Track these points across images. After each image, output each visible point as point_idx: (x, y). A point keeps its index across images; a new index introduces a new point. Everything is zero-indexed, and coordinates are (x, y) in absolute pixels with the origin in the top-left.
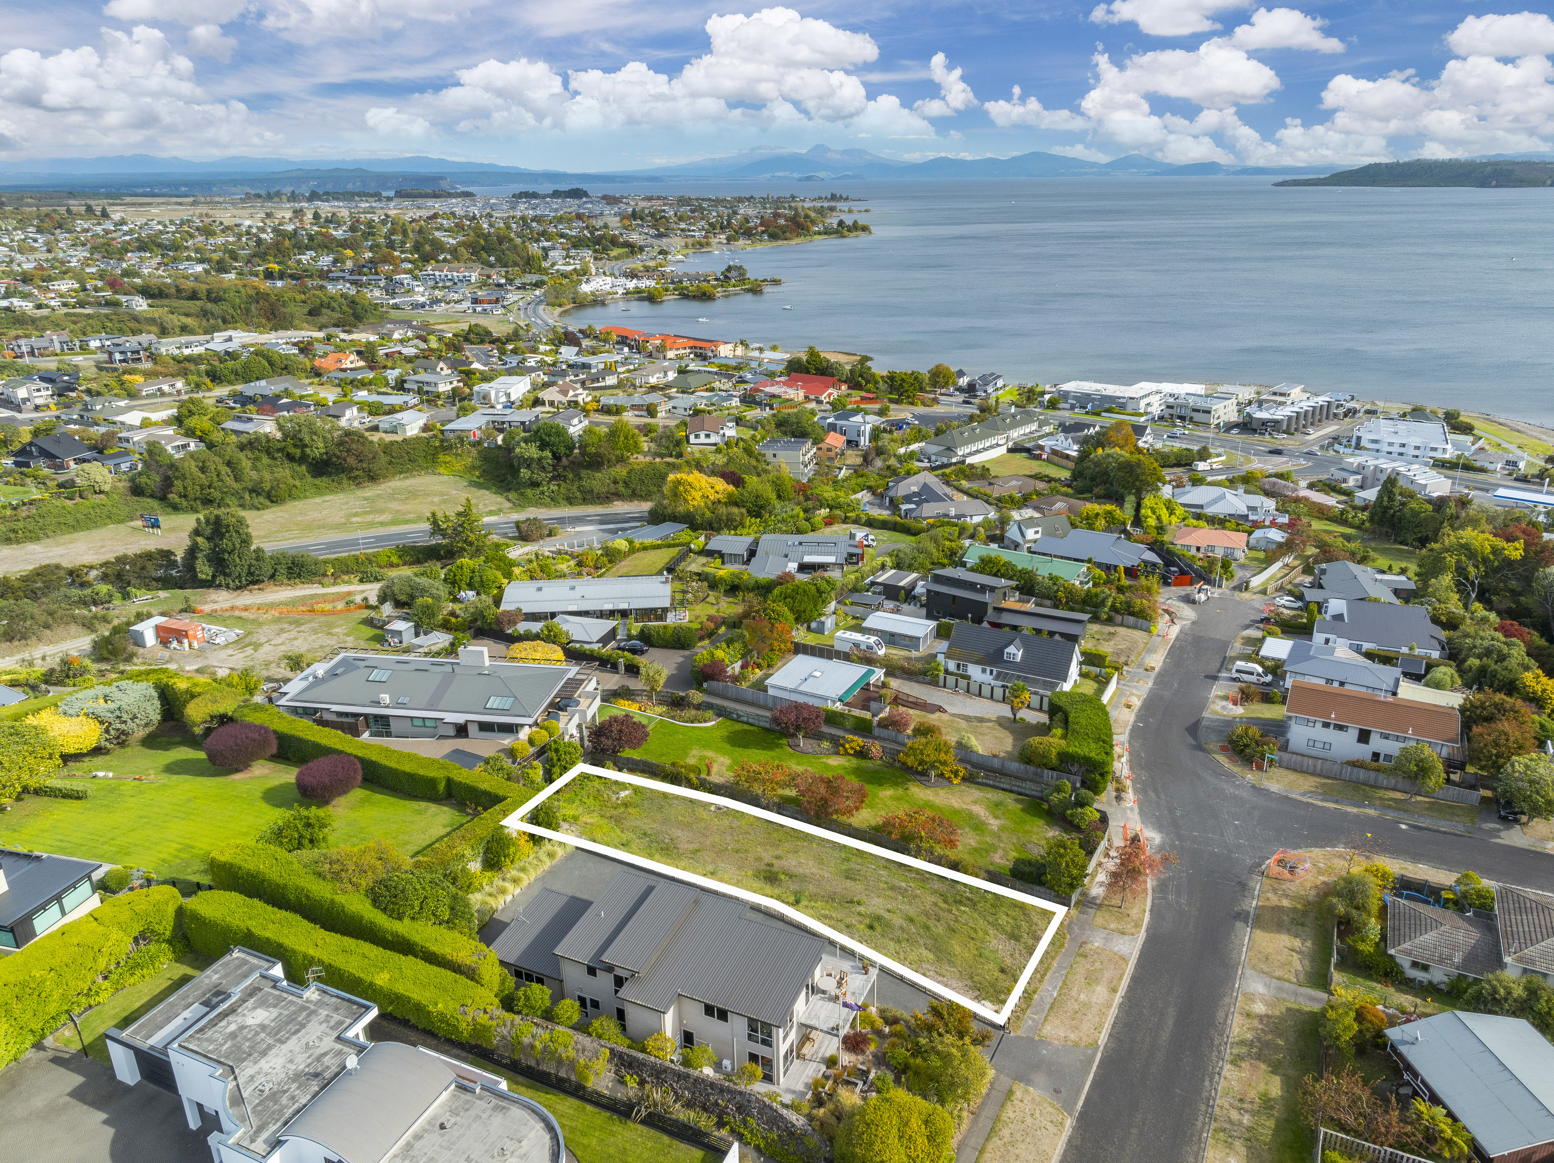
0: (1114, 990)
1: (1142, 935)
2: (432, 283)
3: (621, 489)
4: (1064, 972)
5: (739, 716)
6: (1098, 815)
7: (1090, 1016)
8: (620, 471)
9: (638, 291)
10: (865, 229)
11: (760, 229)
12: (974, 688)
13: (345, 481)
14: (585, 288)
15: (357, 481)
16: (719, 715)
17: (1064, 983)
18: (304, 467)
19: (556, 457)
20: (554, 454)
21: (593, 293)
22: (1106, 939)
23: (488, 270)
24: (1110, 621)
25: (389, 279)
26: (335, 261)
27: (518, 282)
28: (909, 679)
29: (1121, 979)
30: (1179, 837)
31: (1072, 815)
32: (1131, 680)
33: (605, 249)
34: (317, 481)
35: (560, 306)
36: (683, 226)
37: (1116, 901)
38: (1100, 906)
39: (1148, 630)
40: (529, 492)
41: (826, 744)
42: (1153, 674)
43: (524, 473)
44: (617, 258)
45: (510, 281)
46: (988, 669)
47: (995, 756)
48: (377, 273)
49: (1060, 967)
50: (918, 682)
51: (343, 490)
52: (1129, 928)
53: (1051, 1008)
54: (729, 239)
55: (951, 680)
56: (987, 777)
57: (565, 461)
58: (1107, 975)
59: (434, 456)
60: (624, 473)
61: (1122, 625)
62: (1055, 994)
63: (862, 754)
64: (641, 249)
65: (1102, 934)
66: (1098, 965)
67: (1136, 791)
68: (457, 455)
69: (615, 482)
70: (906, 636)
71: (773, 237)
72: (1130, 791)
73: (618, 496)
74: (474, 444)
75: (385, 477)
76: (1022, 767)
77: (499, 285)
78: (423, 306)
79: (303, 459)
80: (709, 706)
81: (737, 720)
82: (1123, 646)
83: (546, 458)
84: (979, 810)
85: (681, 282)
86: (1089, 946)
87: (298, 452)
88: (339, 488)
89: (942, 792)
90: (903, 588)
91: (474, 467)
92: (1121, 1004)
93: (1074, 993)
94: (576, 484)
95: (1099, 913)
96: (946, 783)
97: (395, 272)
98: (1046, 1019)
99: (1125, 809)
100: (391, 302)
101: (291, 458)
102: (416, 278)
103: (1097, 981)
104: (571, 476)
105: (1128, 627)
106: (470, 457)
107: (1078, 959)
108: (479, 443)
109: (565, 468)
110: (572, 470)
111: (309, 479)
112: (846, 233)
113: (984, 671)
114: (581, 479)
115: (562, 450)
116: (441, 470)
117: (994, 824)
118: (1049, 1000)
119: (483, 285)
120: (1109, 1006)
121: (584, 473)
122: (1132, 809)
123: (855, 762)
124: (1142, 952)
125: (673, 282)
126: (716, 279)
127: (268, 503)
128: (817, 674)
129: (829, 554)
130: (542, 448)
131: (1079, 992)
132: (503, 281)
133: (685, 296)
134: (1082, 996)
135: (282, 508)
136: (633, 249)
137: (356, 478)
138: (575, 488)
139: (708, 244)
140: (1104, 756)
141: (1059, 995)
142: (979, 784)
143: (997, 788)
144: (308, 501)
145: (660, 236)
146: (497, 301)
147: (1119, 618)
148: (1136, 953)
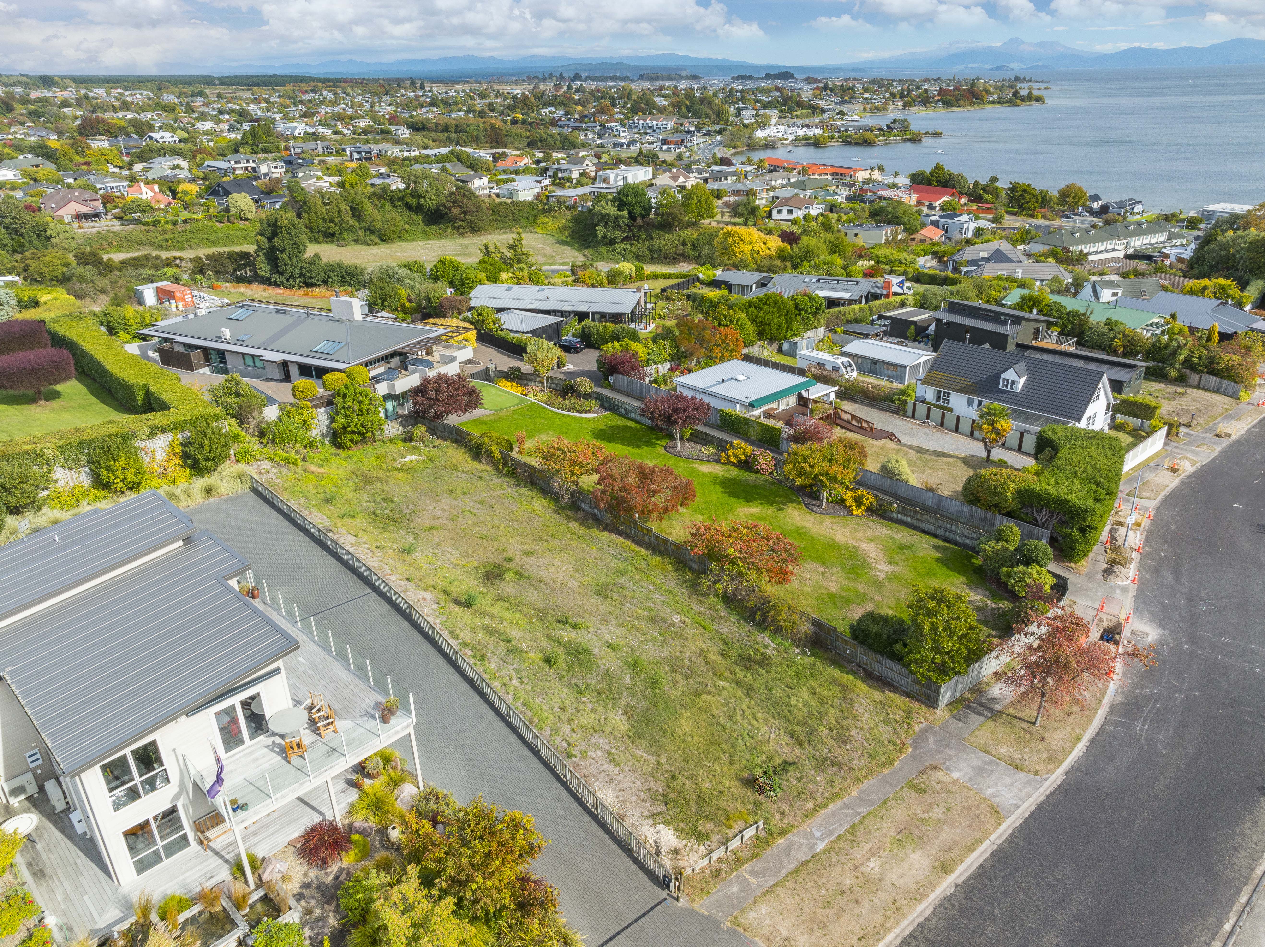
0: (946, 868)
1: (1057, 776)
2: (636, 130)
3: (688, 250)
4: (863, 810)
5: (627, 411)
6: (1051, 580)
7: (865, 908)
8: (691, 234)
9: (806, 138)
10: (1039, 99)
11: (936, 98)
12: (950, 420)
13: (449, 230)
14: (760, 134)
15: (460, 232)
16: (606, 409)
17: (852, 831)
18: (420, 217)
19: (632, 216)
20: (630, 213)
21: (765, 139)
22: (979, 771)
23: (683, 120)
24: (1181, 380)
25: (603, 126)
26: (567, 113)
27: (705, 130)
28: (872, 406)
29: (971, 849)
30: (1193, 639)
31: (1009, 575)
32: (1190, 443)
33: (790, 110)
34: (427, 229)
35: (735, 148)
36: (867, 95)
37: (1028, 713)
38: (995, 715)
39: (1235, 397)
40: (603, 249)
41: (711, 450)
42: (1225, 443)
43: (600, 231)
44: (798, 117)
45: (698, 128)
46: (976, 400)
47: (930, 490)
48: (594, 122)
49: (863, 799)
50: (881, 409)
51: (447, 237)
52: (1034, 760)
53: (796, 871)
54: (905, 106)
55: (921, 409)
56: (903, 511)
57: (639, 221)
58: (947, 835)
59: (536, 217)
60: (695, 236)
61: (1198, 387)
62: (821, 846)
63: (746, 464)
64: (823, 111)
65: (977, 759)
66: (938, 813)
67: (1142, 566)
68: (554, 217)
69: (684, 244)
70: (889, 364)
71: (948, 104)
72: (1133, 566)
73: (684, 257)
74: (570, 208)
75: (486, 230)
76: (966, 508)
77: (689, 132)
78: (622, 145)
79: (419, 209)
80: (599, 398)
81: (624, 416)
82: (1191, 407)
83: (622, 217)
84: (871, 551)
85: (846, 131)
86: (940, 775)
87: (414, 202)
88: (444, 235)
89: (828, 521)
90: (914, 323)
91: (565, 228)
92: (947, 899)
93: (859, 854)
94: (647, 244)
95: (990, 724)
96: (842, 511)
97: (609, 121)
98: (770, 891)
99: (1113, 588)
100: (599, 142)
101: (409, 207)
102: (624, 126)
103: (920, 841)
104: (644, 236)
105: (1207, 390)
106: (564, 218)
107: (905, 793)
108: (574, 206)
109: (640, 227)
110: (646, 231)
111: (422, 226)
112: (1018, 101)
113: (970, 403)
114: (652, 239)
115: (638, 210)
116: (538, 230)
117: (883, 569)
118: (803, 855)
119: (676, 131)
120: (917, 896)
121: (655, 233)
122: (1125, 590)
123: (734, 472)
124: (1040, 808)
125: (839, 131)
126: (880, 130)
127: (378, 240)
128: (741, 378)
129: (846, 291)
130: (620, 208)
131: (872, 853)
132: (693, 129)
133: (848, 142)
134: (873, 864)
135: (389, 246)
136: (814, 110)
137: (459, 227)
138: (645, 248)
139: (884, 109)
140: (1091, 504)
141: (828, 850)
142: (892, 520)
143: (916, 528)
144: (412, 243)
145: (844, 102)
146: (682, 142)
147: (1194, 378)
148: (1027, 807)
